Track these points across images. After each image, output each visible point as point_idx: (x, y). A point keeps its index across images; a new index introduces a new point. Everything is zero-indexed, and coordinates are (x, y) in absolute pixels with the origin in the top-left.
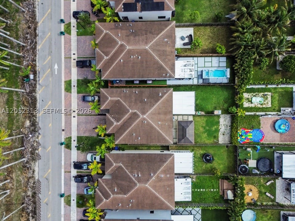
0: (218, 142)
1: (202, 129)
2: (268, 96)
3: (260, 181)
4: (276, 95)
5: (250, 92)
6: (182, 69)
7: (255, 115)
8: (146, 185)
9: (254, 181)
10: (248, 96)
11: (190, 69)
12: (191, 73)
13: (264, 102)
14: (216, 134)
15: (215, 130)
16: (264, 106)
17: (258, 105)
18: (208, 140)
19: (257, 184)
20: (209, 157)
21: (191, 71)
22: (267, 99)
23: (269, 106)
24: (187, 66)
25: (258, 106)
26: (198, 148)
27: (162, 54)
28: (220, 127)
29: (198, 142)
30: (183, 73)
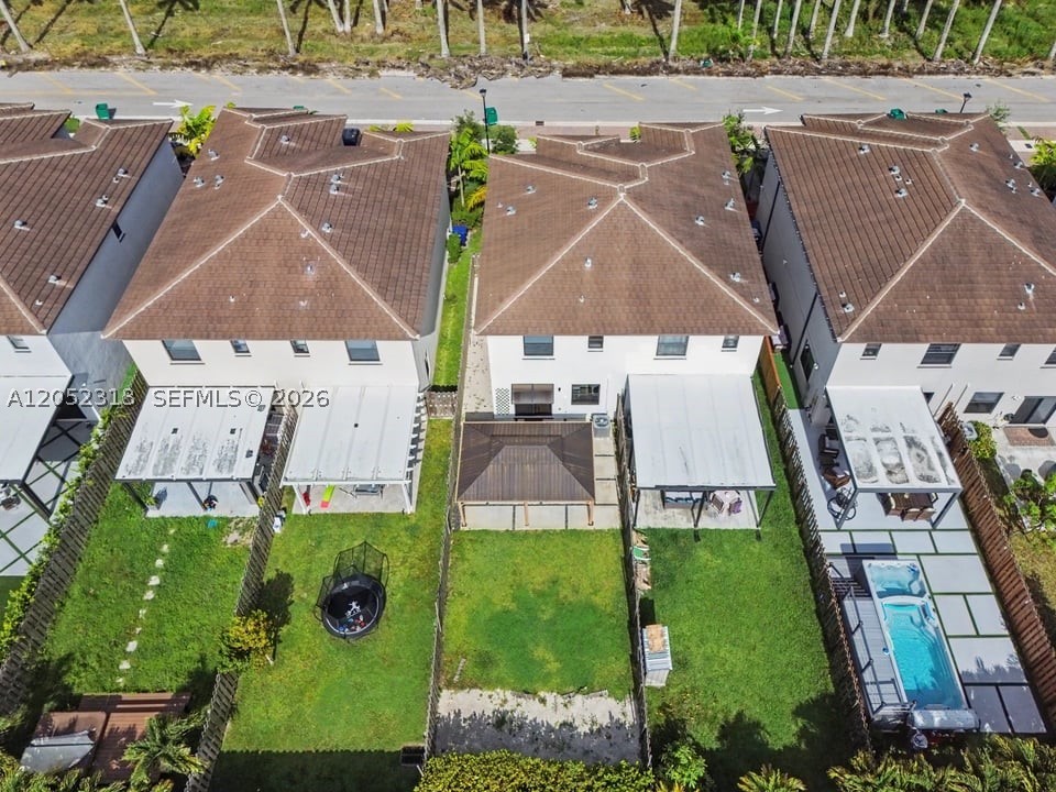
0: (450, 685)
1: (540, 579)
6: (887, 429)
8: (280, 197)
11: (900, 465)
12: (881, 471)
14: (501, 670)
15: (532, 661)
18: (473, 620)
20: (356, 617)
21: (890, 473)
24: (915, 450)
26: (422, 559)
27: (949, 273)
28: (550, 697)
29: (463, 559)
30: (871, 436)
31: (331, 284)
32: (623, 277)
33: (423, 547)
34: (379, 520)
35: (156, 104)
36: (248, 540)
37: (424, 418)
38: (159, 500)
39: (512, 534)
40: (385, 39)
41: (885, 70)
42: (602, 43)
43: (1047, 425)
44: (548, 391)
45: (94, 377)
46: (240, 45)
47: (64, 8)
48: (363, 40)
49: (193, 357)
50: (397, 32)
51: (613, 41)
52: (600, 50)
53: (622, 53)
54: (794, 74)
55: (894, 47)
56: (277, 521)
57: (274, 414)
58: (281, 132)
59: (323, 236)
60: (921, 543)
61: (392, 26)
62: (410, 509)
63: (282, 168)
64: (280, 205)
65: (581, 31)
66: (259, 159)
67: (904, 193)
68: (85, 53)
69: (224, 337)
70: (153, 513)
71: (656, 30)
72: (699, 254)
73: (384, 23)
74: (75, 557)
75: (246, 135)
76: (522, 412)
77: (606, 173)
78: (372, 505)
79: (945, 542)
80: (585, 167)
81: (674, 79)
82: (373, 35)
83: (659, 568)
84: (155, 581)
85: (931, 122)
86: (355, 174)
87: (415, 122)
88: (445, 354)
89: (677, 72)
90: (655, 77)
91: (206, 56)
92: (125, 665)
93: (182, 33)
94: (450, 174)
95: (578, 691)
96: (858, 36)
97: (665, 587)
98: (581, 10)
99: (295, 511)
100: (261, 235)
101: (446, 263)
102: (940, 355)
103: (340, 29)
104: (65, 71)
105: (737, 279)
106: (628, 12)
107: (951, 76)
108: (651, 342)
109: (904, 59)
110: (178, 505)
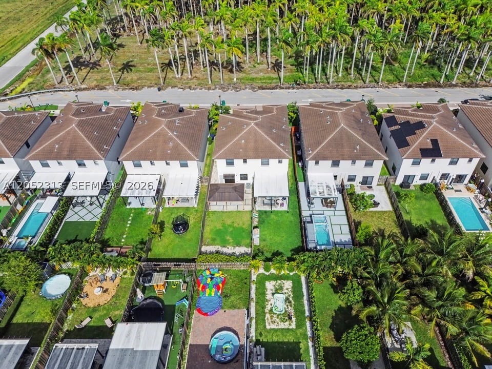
0: (204, 245)
1: (229, 222)
2: (287, 323)
3: (119, 309)
4: (290, 338)
5: (293, 292)
6: (322, 184)
7: (249, 299)
8: (163, 125)
9: (120, 298)
10: (287, 289)
11: (323, 192)
12: (318, 193)
13: (275, 316)
14: (218, 241)
16: (268, 316)
17: (269, 305)
18: (211, 231)
19: (113, 303)
20: (181, 229)
21: (320, 193)
22: (283, 320)
23: (267, 324)
24: (328, 188)
25: (267, 305)
26: (199, 217)
27: (337, 143)
28: (230, 247)
29: (209, 217)
30: (317, 185)
31: (176, 146)
32: (252, 144)
33: (199, 215)
34: (187, 209)
35: (121, 101)
36: (153, 213)
37: (200, 184)
38: (130, 204)
39: (223, 212)
40: (191, 79)
41: (349, 87)
42: (261, 79)
43: (372, 185)
44: (233, 176)
45: (112, 174)
46: (146, 82)
47: (89, 71)
48: (184, 80)
49: (140, 166)
50: (195, 77)
51: (264, 79)
52: (260, 81)
53: (267, 83)
54: (320, 88)
55: (355, 79)
56: (161, 208)
57: (160, 182)
58: (162, 109)
59: (174, 135)
60: (332, 213)
61: (194, 75)
62: (196, 206)
63: (163, 118)
64: (163, 128)
65: (254, 76)
66: (157, 116)
67: (329, 123)
68: (98, 86)
69: (149, 160)
70: (128, 207)
71: (278, 75)
72: (272, 139)
73: (191, 74)
74: (109, 216)
75: (152, 110)
76: (227, 181)
77: (250, 119)
78: (186, 205)
79: (337, 213)
80: (245, 117)
81: (282, 91)
82: (188, 78)
83: (261, 219)
84: (129, 222)
85: (344, 104)
86: (182, 119)
87: (200, 105)
88: (206, 169)
89: (283, 88)
90: (276, 90)
91: (136, 86)
92: (123, 240)
93: (128, 79)
94: (209, 120)
95: (237, 246)
96: (343, 76)
97: (262, 224)
98: (255, 69)
99: (165, 206)
100: (158, 135)
101: (208, 145)
102: (336, 164)
103: (177, 77)
104: (93, 91)
105: (282, 145)
106: (269, 69)
107: (370, 89)
108: (259, 161)
109: (357, 83)
110: (135, 204)
